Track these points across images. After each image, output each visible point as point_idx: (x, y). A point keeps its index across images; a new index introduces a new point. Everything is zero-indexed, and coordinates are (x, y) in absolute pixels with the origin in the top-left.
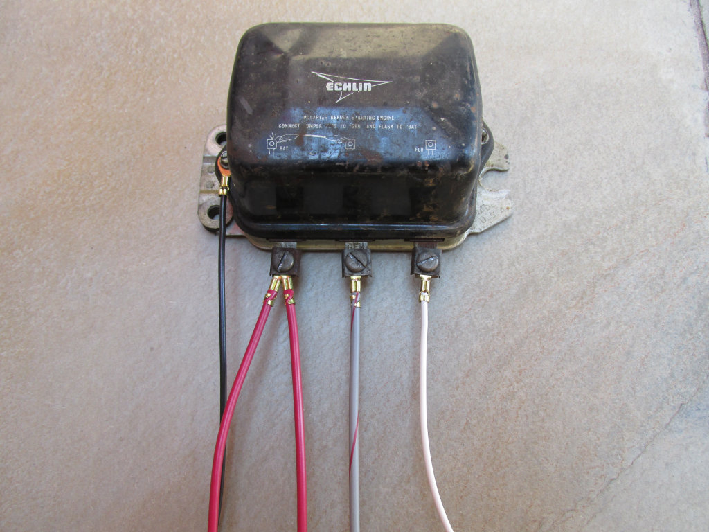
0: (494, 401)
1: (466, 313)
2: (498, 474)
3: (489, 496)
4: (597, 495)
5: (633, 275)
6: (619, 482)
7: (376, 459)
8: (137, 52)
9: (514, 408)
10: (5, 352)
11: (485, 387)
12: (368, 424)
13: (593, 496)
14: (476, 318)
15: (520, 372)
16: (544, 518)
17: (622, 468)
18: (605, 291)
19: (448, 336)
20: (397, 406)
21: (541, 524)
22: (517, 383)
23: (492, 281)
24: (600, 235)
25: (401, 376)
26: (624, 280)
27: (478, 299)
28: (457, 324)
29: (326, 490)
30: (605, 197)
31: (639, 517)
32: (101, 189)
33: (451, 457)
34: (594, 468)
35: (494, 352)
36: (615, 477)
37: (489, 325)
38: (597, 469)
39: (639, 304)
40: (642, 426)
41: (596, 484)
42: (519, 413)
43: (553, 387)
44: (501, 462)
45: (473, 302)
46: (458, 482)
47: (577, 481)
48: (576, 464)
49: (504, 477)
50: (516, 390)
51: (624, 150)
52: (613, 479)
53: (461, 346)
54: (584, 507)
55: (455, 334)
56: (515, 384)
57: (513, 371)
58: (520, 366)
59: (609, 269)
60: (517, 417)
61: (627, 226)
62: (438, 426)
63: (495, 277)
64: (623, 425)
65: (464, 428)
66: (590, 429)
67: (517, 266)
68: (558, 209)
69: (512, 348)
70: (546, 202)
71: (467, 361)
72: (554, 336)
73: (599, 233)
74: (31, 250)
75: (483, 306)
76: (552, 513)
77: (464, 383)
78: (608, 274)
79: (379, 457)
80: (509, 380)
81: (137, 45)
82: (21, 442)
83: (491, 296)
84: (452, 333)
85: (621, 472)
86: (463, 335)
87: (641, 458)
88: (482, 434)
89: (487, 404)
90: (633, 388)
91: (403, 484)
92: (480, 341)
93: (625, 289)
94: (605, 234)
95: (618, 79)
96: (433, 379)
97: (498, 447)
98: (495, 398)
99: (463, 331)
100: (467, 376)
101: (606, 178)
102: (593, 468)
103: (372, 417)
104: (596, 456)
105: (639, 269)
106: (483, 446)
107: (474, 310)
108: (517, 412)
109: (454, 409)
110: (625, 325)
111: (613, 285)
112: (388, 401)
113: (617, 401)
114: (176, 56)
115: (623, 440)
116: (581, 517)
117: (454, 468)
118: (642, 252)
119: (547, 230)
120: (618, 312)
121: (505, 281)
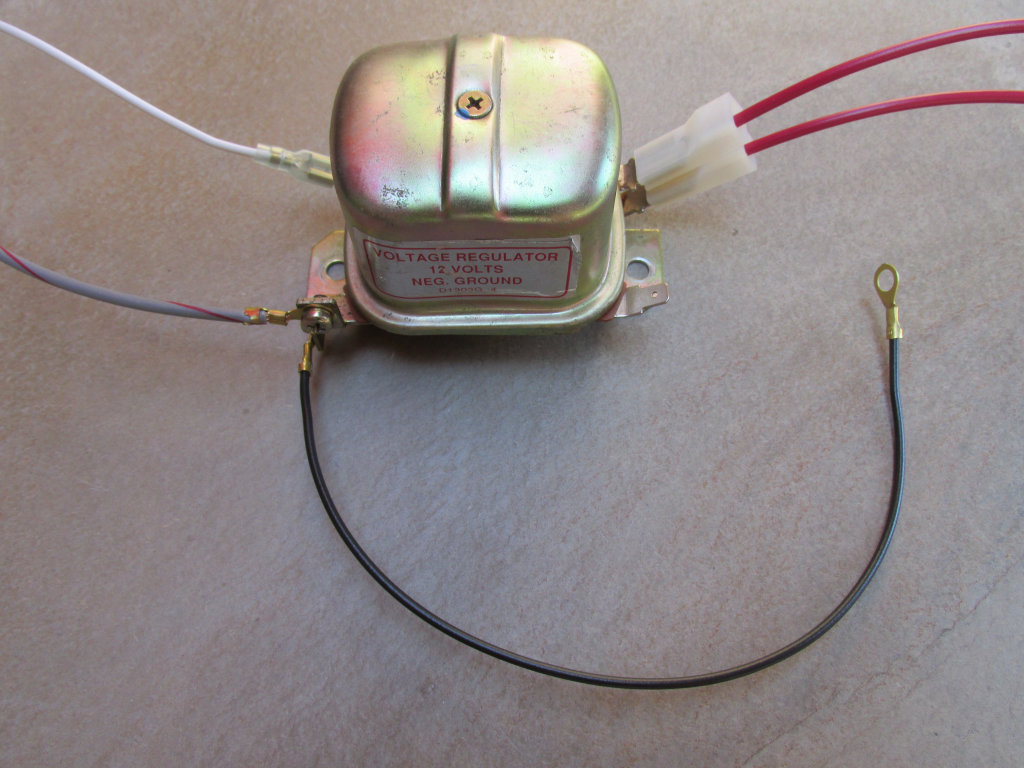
0: (760, 507)
1: (719, 379)
2: (768, 613)
3: (753, 646)
4: (923, 653)
5: (966, 338)
6: (956, 635)
7: (578, 584)
8: (254, 21)
9: (791, 517)
10: (27, 409)
11: (747, 486)
12: (568, 531)
13: (916, 653)
14: (733, 388)
15: (801, 466)
16: (839, 683)
17: (960, 614)
18: (926, 358)
19: (691, 411)
20: (613, 508)
21: (835, 693)
22: (796, 481)
23: (758, 338)
24: (916, 281)
25: (619, 464)
26: (954, 344)
27: (736, 361)
28: (704, 394)
29: (499, 627)
30: (921, 231)
31: (989, 688)
32: (189, 192)
33: (694, 586)
34: (917, 611)
35: (761, 437)
36: (949, 626)
37: (752, 398)
38: (921, 613)
39: (977, 378)
40: (988, 553)
41: (920, 635)
42: (799, 524)
43: (851, 489)
44: (772, 597)
45: (729, 366)
46: (705, 623)
47: (891, 630)
48: (888, 603)
49: (776, 619)
50: (794, 492)
51: (948, 170)
52: (945, 630)
53: (710, 425)
54: (902, 669)
55: (701, 408)
56: (793, 483)
57: (790, 466)
58: (799, 458)
59: (931, 327)
60: (796, 531)
61: (956, 270)
62: (675, 539)
63: (761, 332)
64: (959, 550)
65: (715, 544)
66: (908, 553)
67: (795, 318)
68: (853, 244)
69: (787, 432)
70: (835, 234)
71: (720, 448)
72: (851, 417)
73: (914, 278)
74: (80, 270)
75: (743, 371)
76: (852, 676)
77: (714, 479)
78: (930, 335)
79: (583, 580)
80: (783, 477)
81: (255, 13)
82: (37, 537)
83: (756, 357)
84: (697, 406)
85: (959, 620)
86: (714, 411)
87: (988, 600)
88: (742, 554)
89: (751, 509)
90: (972, 497)
91: (619, 622)
92: (740, 420)
93: (956, 357)
94: (924, 281)
95: (935, 78)
96: (668, 471)
97: (768, 574)
98: (763, 502)
99: (715, 404)
100: (721, 469)
101: (922, 206)
102: (914, 611)
103: (574, 522)
104: (919, 593)
105: (976, 330)
106: (744, 570)
107: (731, 376)
108: (796, 524)
109: (700, 516)
110: (958, 406)
111: (937, 350)
112: (600, 499)
113: (949, 514)
114: (308, 28)
115: (960, 571)
116: (898, 685)
117: (699, 602)
118: (979, 306)
119: (837, 272)
120: (946, 387)
121: (777, 338)
